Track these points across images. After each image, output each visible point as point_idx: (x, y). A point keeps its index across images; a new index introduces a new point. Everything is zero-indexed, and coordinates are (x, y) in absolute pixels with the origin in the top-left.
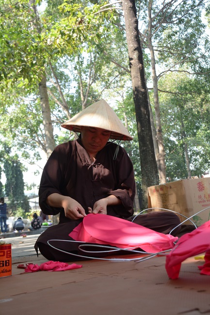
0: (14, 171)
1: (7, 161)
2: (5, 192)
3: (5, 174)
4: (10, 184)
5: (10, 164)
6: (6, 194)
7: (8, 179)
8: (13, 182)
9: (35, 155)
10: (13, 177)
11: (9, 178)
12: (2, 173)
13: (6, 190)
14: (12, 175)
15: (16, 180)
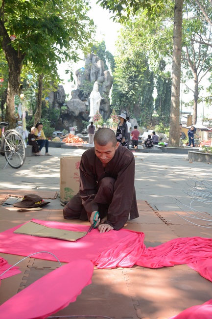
0: (165, 88)
1: (160, 77)
2: (154, 107)
3: (156, 90)
4: (160, 99)
5: (162, 81)
6: (156, 108)
7: (158, 95)
8: (163, 98)
9: (187, 74)
10: (163, 93)
11: (160, 94)
12: (155, 88)
13: (156, 105)
14: (162, 91)
15: (166, 96)
